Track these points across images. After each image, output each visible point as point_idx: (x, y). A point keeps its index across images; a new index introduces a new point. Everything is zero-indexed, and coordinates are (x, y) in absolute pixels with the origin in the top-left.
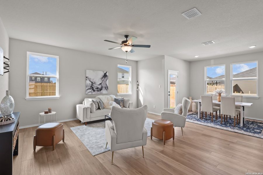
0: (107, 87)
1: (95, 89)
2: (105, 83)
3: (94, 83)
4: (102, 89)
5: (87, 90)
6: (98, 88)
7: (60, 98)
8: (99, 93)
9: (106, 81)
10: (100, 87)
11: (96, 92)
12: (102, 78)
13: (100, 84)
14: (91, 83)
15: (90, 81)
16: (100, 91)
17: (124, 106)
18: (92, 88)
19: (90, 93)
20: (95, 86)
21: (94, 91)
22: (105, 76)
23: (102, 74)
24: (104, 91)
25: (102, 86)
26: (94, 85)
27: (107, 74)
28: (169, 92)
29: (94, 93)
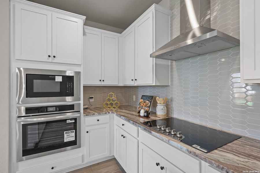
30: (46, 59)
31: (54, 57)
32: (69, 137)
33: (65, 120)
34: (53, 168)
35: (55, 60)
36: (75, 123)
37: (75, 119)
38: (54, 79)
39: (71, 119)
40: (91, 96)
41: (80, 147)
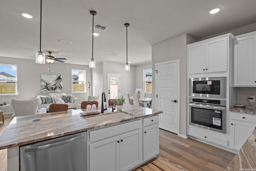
0: (61, 87)
1: (50, 89)
2: (59, 84)
3: (48, 84)
4: (56, 89)
5: (42, 89)
6: (52, 88)
7: (18, 95)
8: (53, 91)
9: (60, 82)
10: (54, 87)
11: (51, 91)
12: (56, 80)
13: (54, 85)
14: (46, 84)
15: (45, 82)
16: (55, 90)
17: (70, 101)
18: (47, 88)
19: (45, 92)
20: (50, 86)
21: (49, 90)
22: (59, 78)
23: (57, 77)
24: (58, 90)
25: (56, 87)
26: (48, 85)
27: (61, 77)
28: (109, 91)
29: (48, 92)
30: (202, 71)
31: (207, 69)
32: (216, 122)
33: (214, 110)
34: (205, 137)
35: (208, 71)
36: (221, 114)
37: (221, 111)
38: (207, 83)
39: (218, 111)
40: (250, 97)
41: (225, 132)
